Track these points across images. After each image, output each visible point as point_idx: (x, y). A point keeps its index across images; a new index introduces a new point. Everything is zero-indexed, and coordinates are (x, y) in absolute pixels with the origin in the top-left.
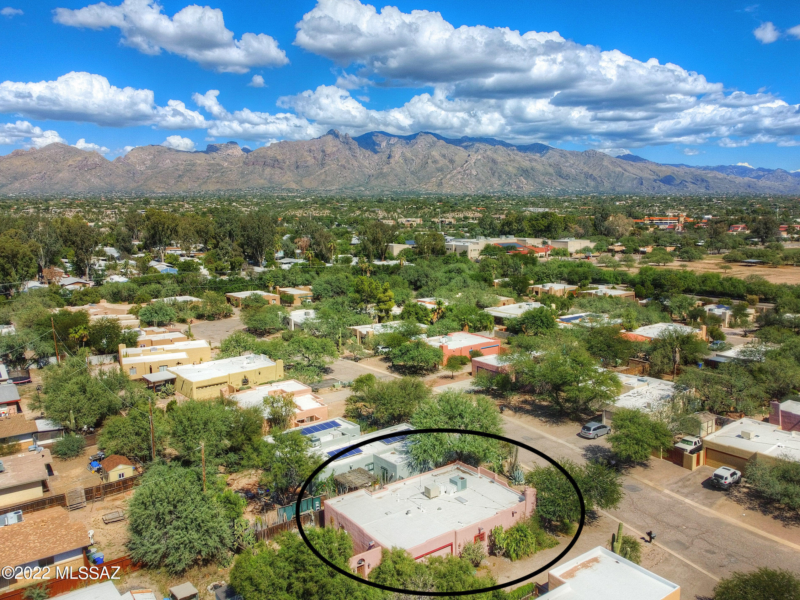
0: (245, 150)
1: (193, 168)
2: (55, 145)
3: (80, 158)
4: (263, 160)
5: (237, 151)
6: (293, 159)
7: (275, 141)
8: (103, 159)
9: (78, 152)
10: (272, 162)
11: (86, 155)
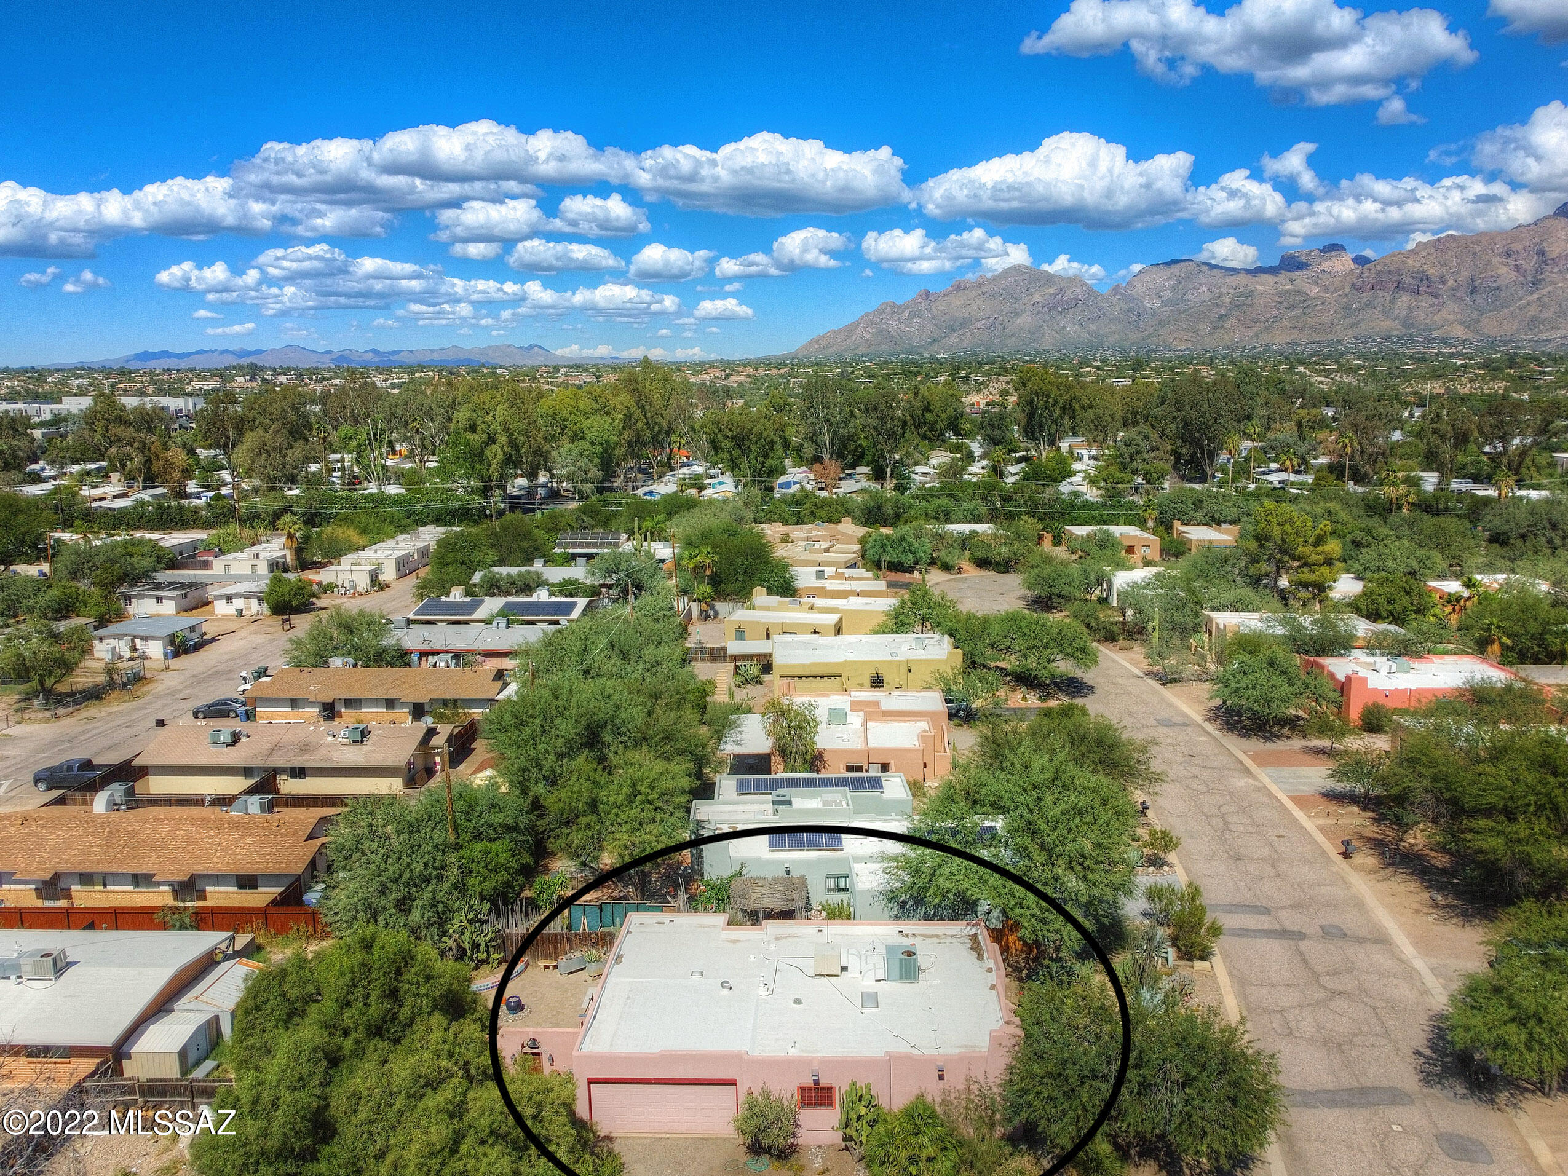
0: (1360, 260)
1: (1248, 302)
2: (1016, 269)
3: (1052, 291)
4: (1396, 278)
5: (1343, 264)
6: (1466, 274)
7: (1428, 238)
8: (1090, 290)
9: (1050, 279)
10: (1414, 282)
11: (1062, 284)
